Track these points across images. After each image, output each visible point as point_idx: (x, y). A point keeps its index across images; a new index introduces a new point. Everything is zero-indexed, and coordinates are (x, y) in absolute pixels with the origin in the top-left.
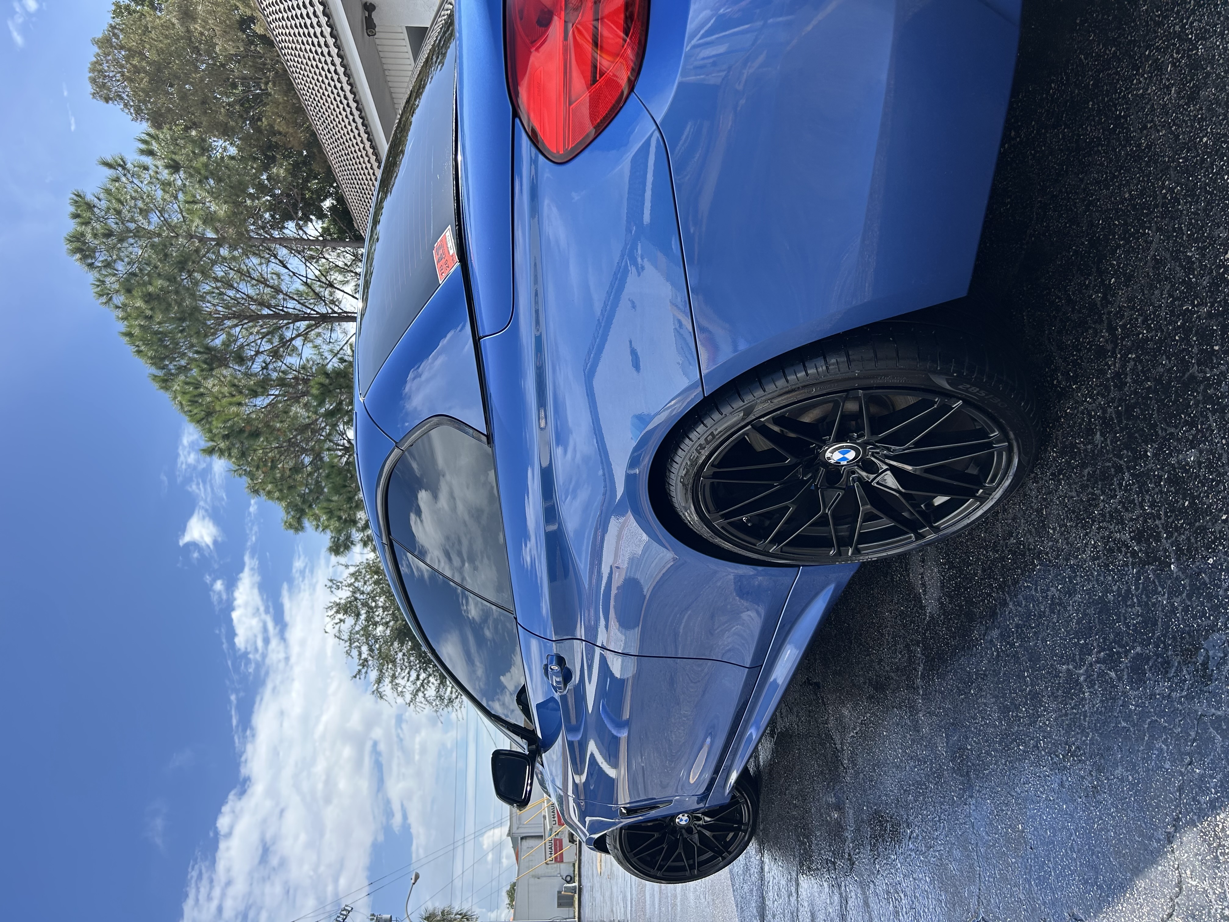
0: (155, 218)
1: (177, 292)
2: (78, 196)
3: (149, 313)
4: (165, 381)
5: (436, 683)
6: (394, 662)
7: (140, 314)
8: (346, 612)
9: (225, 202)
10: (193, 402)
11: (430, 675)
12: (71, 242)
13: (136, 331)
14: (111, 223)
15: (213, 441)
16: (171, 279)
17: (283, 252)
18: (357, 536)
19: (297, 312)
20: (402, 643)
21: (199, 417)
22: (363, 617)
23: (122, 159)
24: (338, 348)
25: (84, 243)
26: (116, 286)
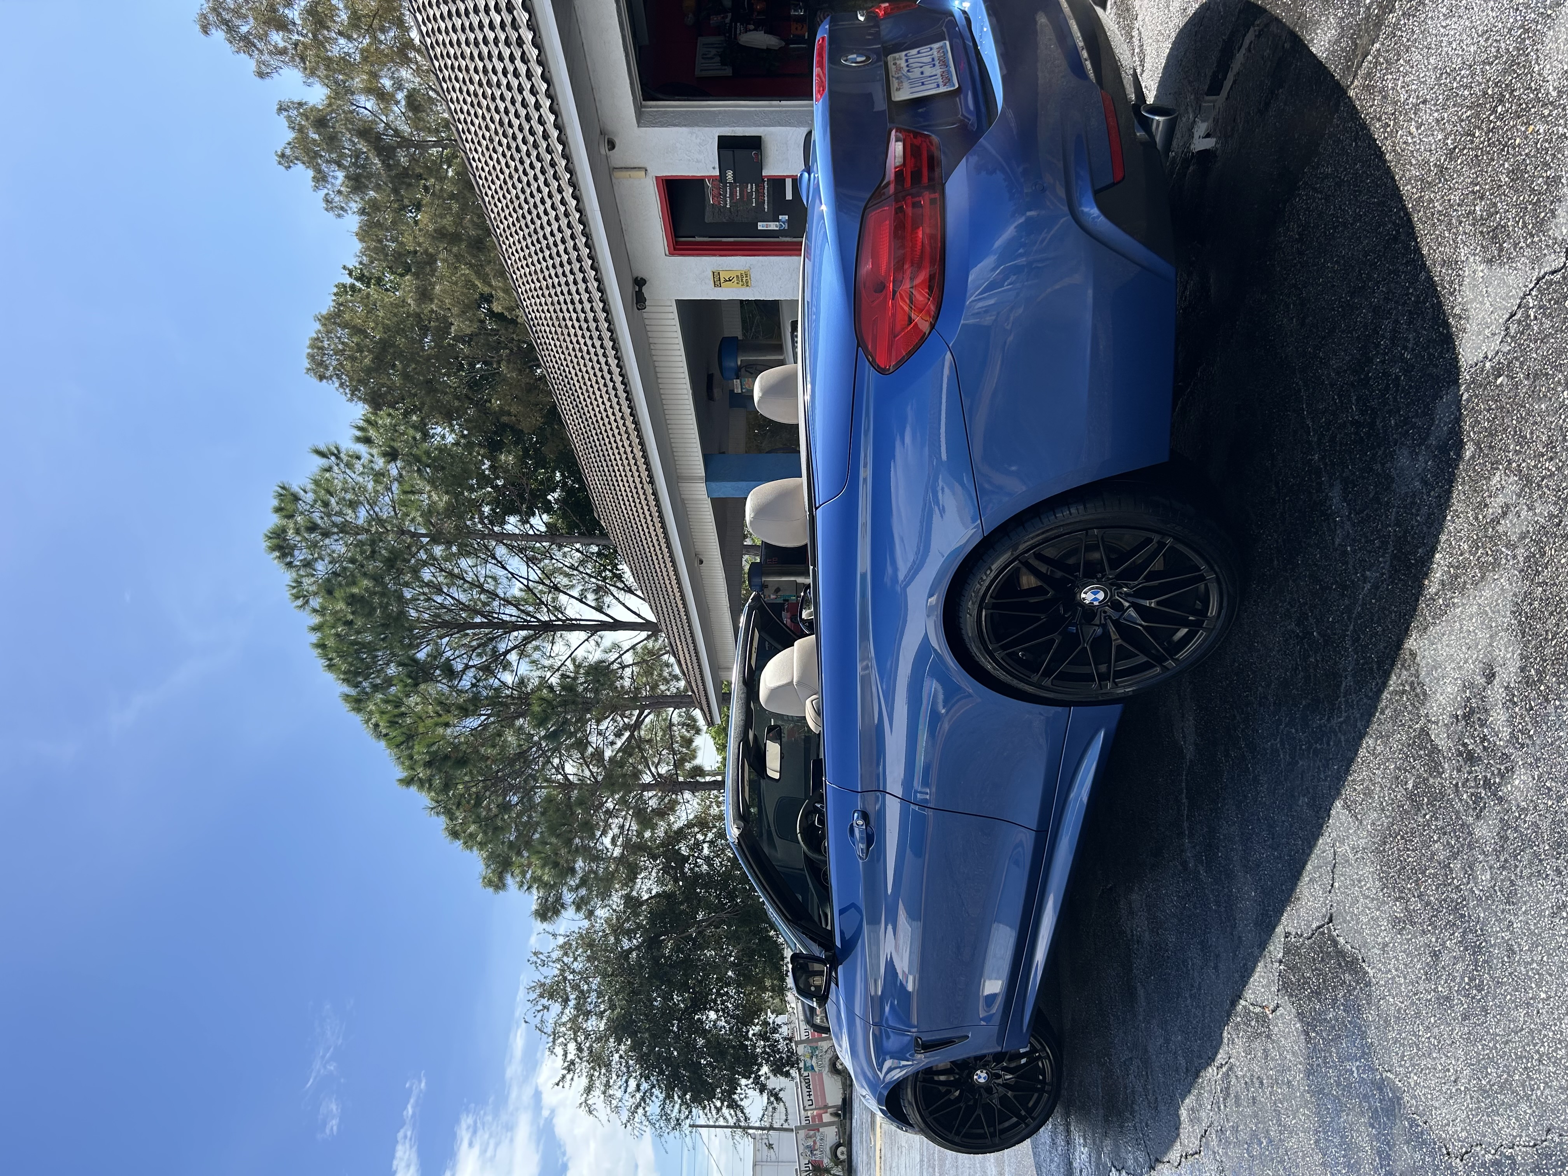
0: (363, 513)
1: (383, 594)
2: (283, 488)
3: (350, 617)
4: (358, 701)
5: (662, 1096)
6: (608, 1065)
7: (338, 618)
8: (551, 997)
9: (447, 493)
10: (392, 723)
11: (653, 1086)
12: (270, 538)
13: (331, 642)
14: (316, 516)
15: (413, 769)
16: (377, 579)
17: (501, 551)
18: (568, 897)
19: (514, 619)
20: (619, 1041)
21: (400, 739)
22: (572, 1003)
23: (337, 448)
24: (560, 663)
25: (285, 540)
26: (314, 588)
